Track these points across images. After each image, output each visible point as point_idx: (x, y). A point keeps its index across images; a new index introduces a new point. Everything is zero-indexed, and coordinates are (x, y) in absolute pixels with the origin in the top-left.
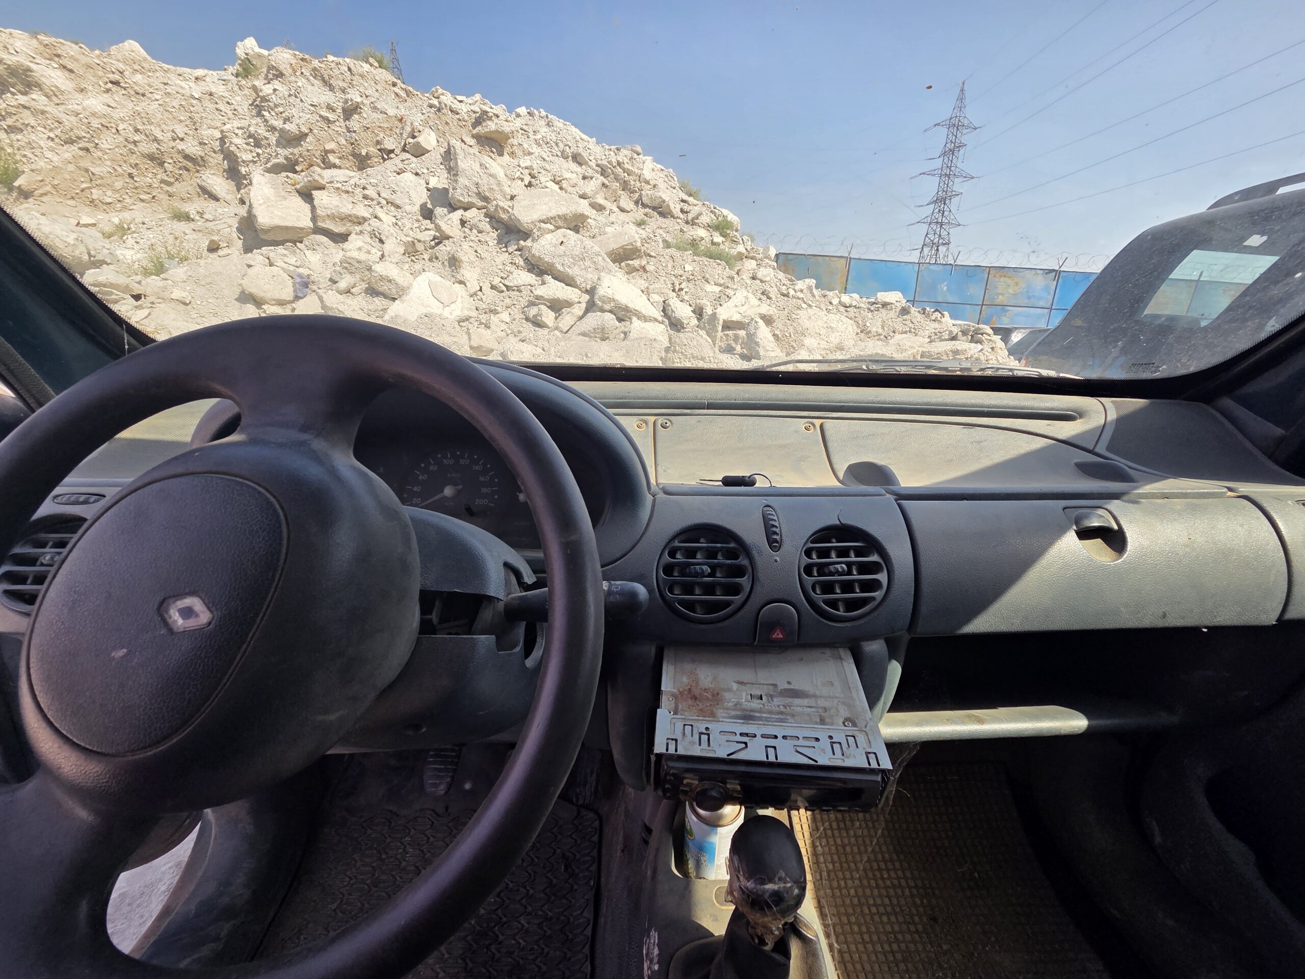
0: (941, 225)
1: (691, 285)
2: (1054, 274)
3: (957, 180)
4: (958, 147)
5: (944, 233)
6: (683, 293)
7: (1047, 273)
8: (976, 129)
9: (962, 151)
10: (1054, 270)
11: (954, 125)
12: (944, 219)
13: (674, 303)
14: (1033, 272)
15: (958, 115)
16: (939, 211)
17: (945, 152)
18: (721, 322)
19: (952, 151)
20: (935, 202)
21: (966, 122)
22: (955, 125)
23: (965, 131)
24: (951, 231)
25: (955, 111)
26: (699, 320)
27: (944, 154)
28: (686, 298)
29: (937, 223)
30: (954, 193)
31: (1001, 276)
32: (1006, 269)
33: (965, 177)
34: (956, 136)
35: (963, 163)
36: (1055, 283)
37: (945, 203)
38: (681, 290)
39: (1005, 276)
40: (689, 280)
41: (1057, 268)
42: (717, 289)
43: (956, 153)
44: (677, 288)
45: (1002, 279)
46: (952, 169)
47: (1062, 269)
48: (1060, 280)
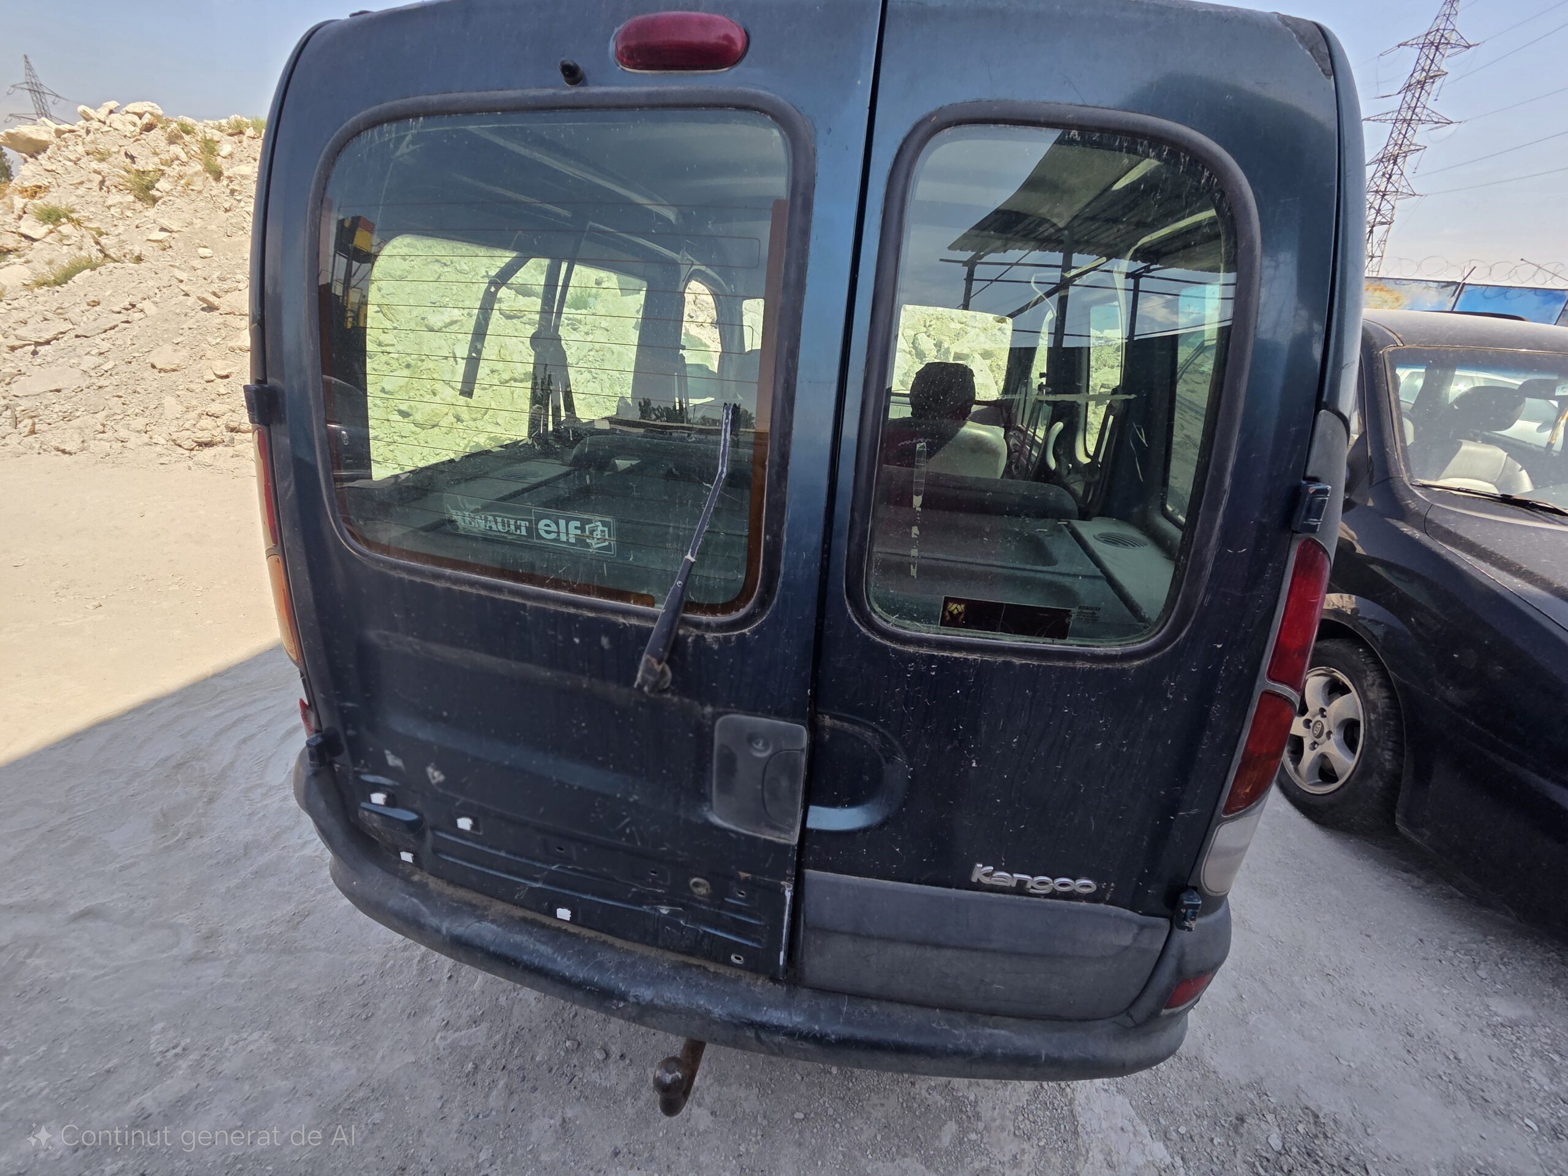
0: (1384, 195)
1: (939, 323)
2: (1454, 288)
3: (1421, 128)
4: (1431, 77)
5: (1386, 207)
6: (931, 329)
7: (1443, 287)
8: (1468, 47)
9: (1438, 82)
10: (1454, 283)
11: (1432, 43)
12: (1390, 185)
13: (922, 338)
14: (1424, 284)
15: (1442, 27)
16: (1384, 175)
17: (1410, 85)
18: (952, 355)
19: (1422, 84)
20: (1381, 161)
21: (1453, 38)
22: (1435, 43)
23: (1449, 51)
24: (1398, 204)
25: (1438, 21)
26: (938, 351)
27: (1408, 87)
28: (932, 333)
29: (1377, 192)
30: (1412, 148)
31: (1376, 290)
32: (1383, 281)
33: (1436, 123)
34: (1432, 61)
35: (1435, 100)
36: (1454, 299)
37: (1395, 163)
38: (930, 326)
39: (1381, 290)
40: (938, 319)
41: (1459, 280)
42: (959, 326)
43: (1427, 87)
44: (927, 325)
45: (1377, 293)
46: (1417, 110)
47: (1466, 281)
48: (1461, 297)
